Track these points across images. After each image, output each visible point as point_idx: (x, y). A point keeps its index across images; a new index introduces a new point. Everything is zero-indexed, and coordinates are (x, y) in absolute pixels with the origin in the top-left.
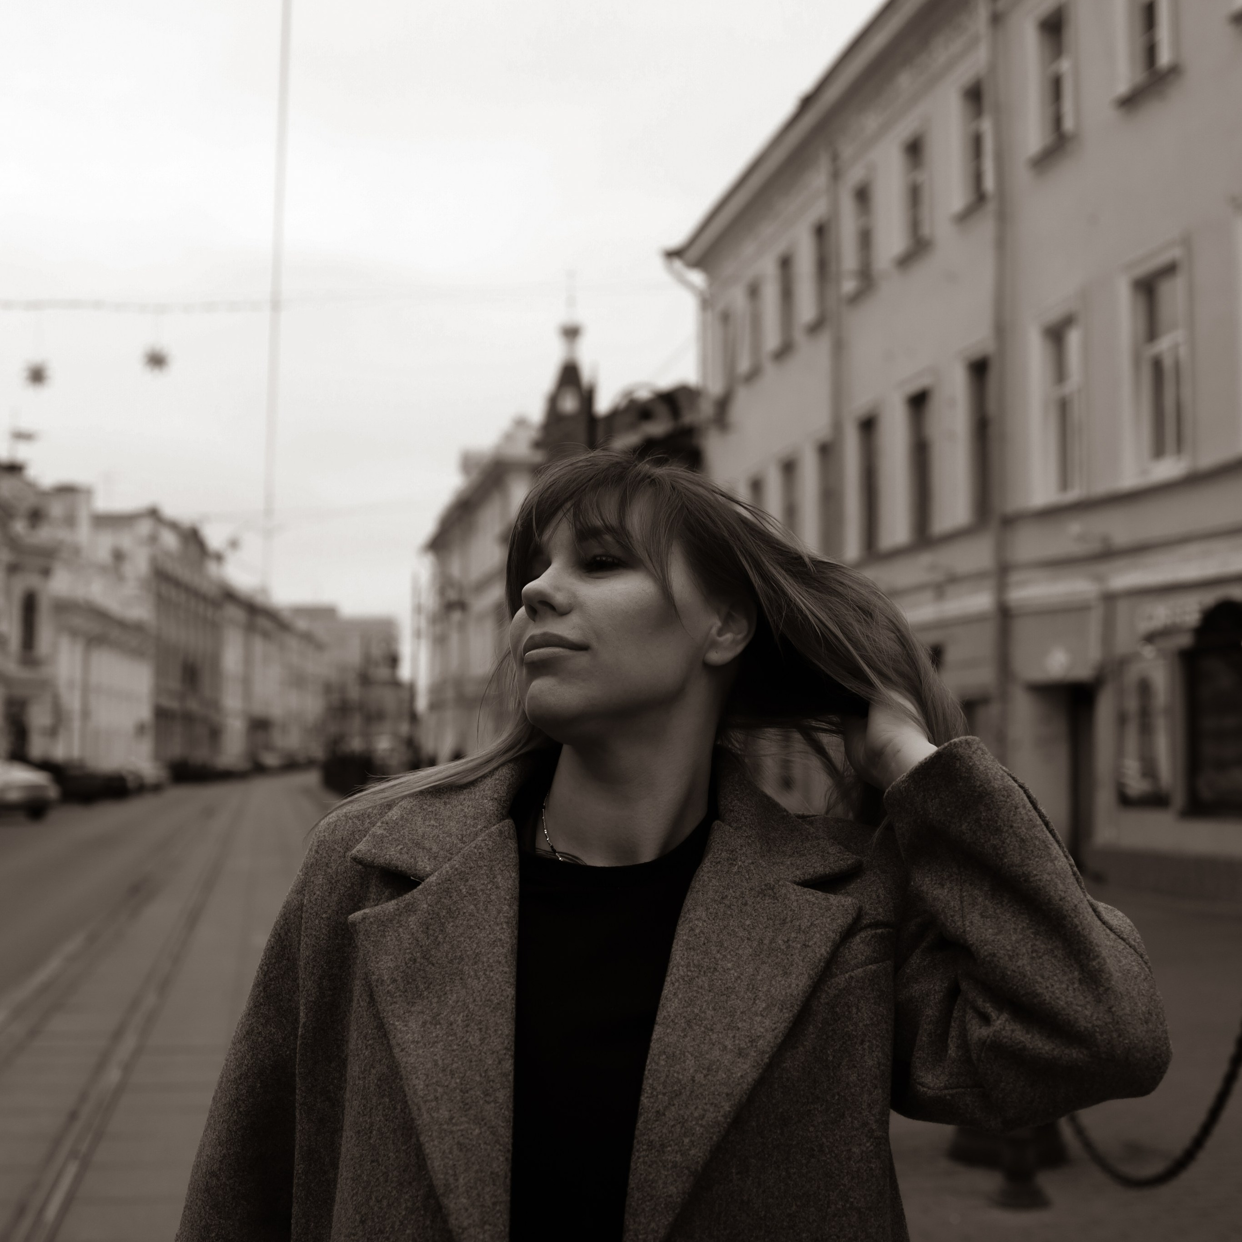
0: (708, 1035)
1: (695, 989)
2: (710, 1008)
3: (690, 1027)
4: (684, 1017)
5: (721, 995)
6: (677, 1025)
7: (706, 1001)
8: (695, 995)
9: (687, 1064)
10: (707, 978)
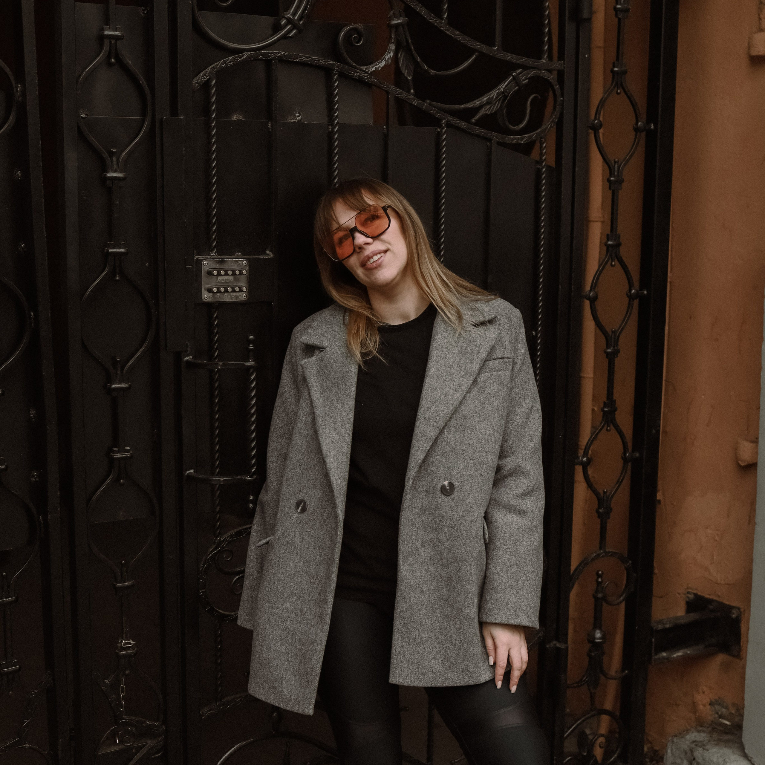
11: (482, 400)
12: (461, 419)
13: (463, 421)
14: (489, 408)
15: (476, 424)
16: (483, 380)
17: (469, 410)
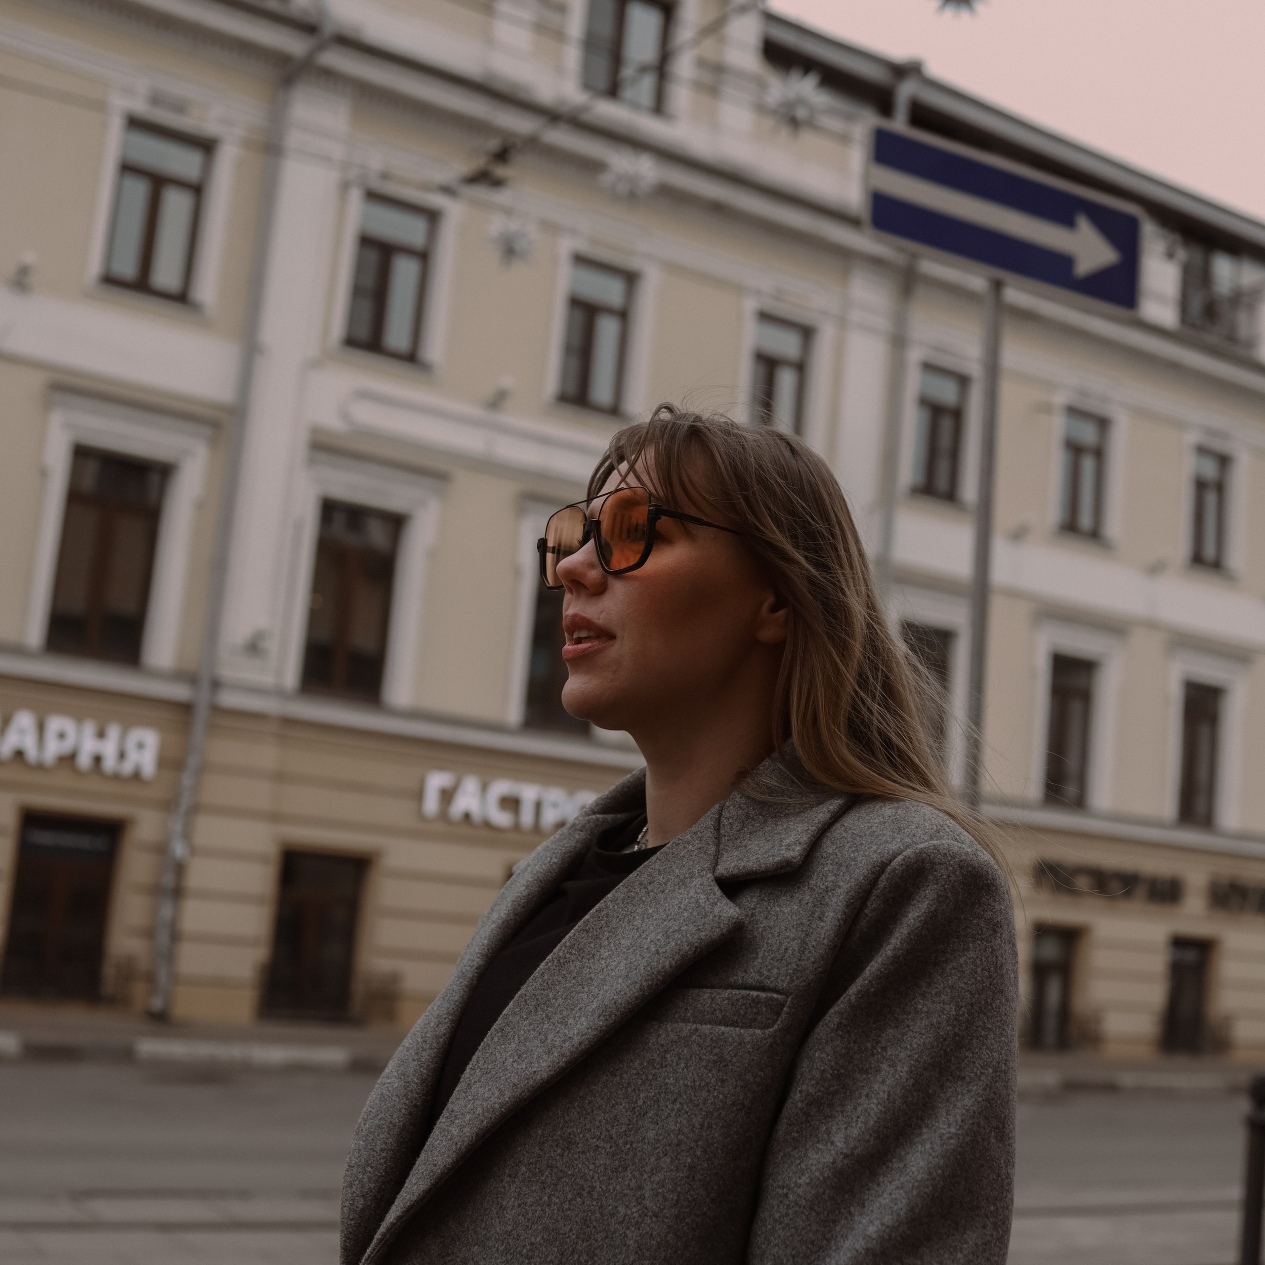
0: (543, 1023)
1: (564, 972)
2: (564, 997)
3: (536, 1011)
4: (537, 1000)
5: (580, 985)
6: (527, 1006)
7: (565, 988)
8: (560, 979)
9: (510, 1046)
10: (581, 964)
11: (640, 1102)
12: (557, 1146)
13: (562, 1156)
14: (651, 1134)
15: (596, 1176)
16: (663, 1042)
17: (588, 1126)
